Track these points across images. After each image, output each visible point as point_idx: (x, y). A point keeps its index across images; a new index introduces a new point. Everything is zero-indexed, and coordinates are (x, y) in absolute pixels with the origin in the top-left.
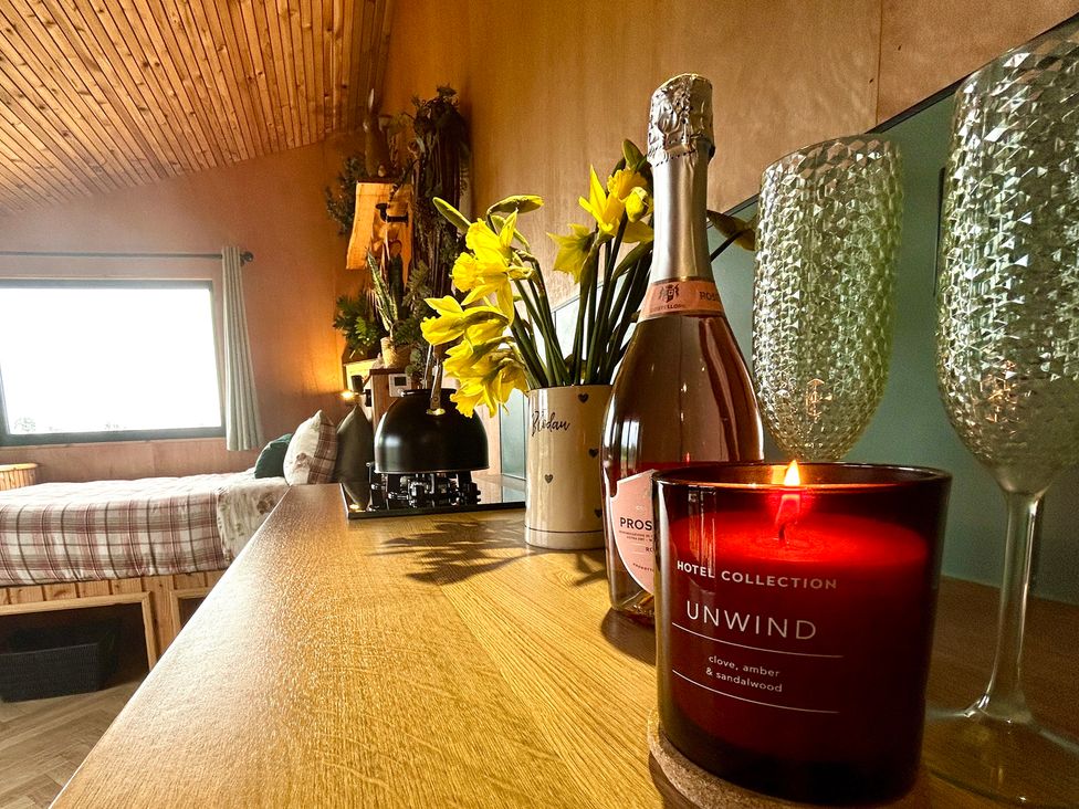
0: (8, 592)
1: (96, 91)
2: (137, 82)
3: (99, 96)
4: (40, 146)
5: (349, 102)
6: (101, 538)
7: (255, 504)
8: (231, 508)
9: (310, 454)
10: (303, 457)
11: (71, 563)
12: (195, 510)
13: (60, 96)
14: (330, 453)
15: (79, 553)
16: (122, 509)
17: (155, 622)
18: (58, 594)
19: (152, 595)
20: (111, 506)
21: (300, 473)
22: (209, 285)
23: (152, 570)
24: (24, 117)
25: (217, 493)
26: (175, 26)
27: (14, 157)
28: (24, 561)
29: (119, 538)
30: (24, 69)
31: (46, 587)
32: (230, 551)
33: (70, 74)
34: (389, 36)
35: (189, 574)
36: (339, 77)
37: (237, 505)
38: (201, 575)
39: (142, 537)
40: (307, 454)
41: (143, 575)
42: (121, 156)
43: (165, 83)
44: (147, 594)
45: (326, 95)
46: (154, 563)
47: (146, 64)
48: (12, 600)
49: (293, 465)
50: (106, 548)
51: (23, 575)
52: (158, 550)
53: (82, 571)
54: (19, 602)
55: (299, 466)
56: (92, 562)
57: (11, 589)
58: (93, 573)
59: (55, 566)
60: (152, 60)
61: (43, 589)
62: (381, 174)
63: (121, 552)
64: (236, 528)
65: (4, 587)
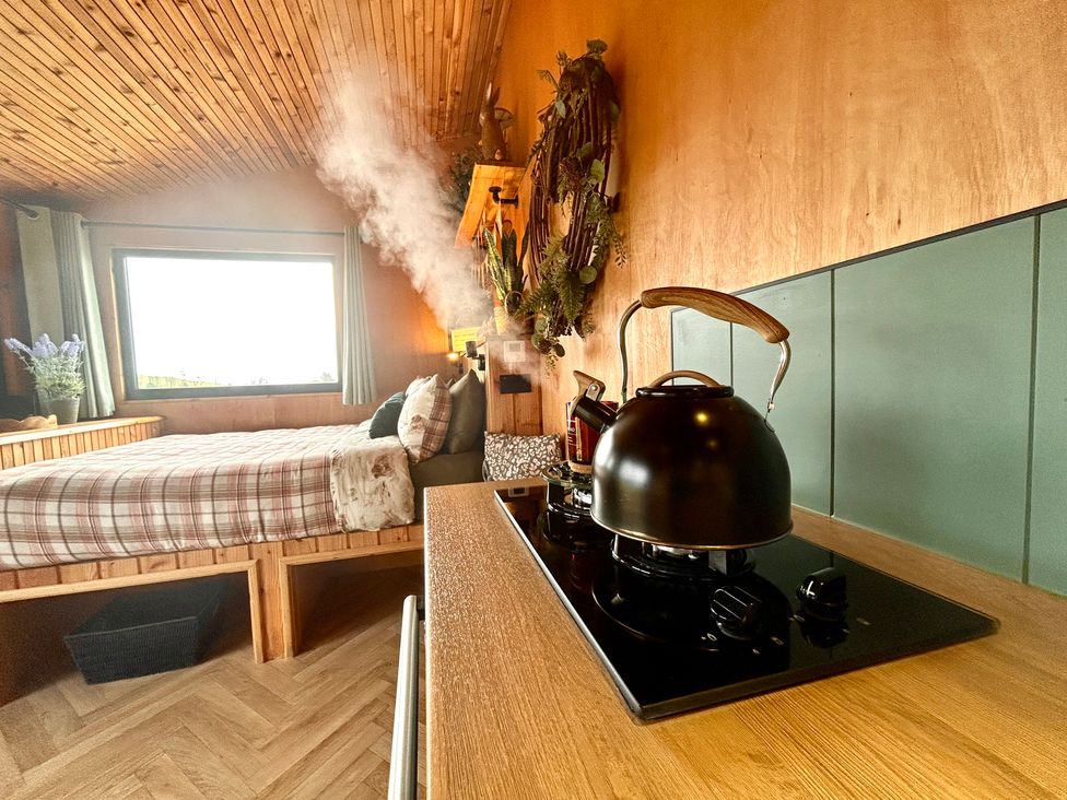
0: (99, 566)
1: (229, 76)
2: (270, 72)
3: (233, 82)
4: (176, 128)
5: (460, 107)
6: (206, 506)
7: (370, 467)
8: (345, 472)
9: (426, 416)
10: (418, 419)
11: (171, 533)
12: (308, 474)
13: (195, 79)
14: (445, 414)
15: (180, 522)
16: (231, 475)
17: (261, 591)
18: (154, 567)
19: (259, 563)
20: (219, 472)
21: (415, 435)
22: (331, 259)
23: (260, 538)
24: (159, 98)
25: (332, 457)
26: (307, 18)
27: (152, 137)
28: (117, 533)
29: (225, 505)
30: (157, 48)
31: (143, 559)
32: (343, 516)
33: (204, 58)
34: (499, 49)
35: (299, 540)
36: (454, 85)
37: (351, 469)
38: (311, 540)
39: (251, 503)
40: (422, 416)
41: (251, 542)
42: (255, 144)
43: (296, 75)
44: (254, 562)
45: (441, 100)
46: (263, 530)
47: (278, 54)
48: (103, 574)
49: (408, 427)
50: (211, 516)
51: (115, 547)
52: (267, 516)
53: (183, 542)
54: (110, 576)
55: (415, 428)
56: (195, 532)
57: (102, 563)
58: (196, 543)
59: (152, 537)
60: (284, 51)
61: (138, 561)
62: (497, 157)
63: (227, 521)
64: (349, 492)
65: (93, 560)
